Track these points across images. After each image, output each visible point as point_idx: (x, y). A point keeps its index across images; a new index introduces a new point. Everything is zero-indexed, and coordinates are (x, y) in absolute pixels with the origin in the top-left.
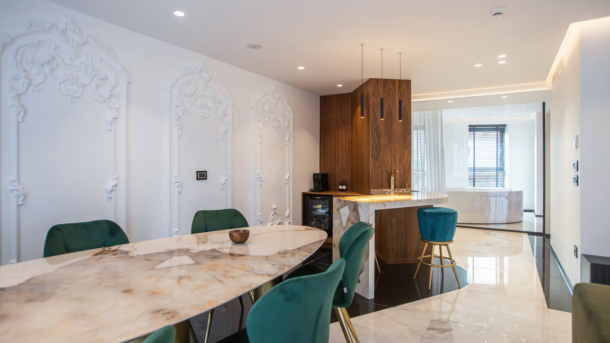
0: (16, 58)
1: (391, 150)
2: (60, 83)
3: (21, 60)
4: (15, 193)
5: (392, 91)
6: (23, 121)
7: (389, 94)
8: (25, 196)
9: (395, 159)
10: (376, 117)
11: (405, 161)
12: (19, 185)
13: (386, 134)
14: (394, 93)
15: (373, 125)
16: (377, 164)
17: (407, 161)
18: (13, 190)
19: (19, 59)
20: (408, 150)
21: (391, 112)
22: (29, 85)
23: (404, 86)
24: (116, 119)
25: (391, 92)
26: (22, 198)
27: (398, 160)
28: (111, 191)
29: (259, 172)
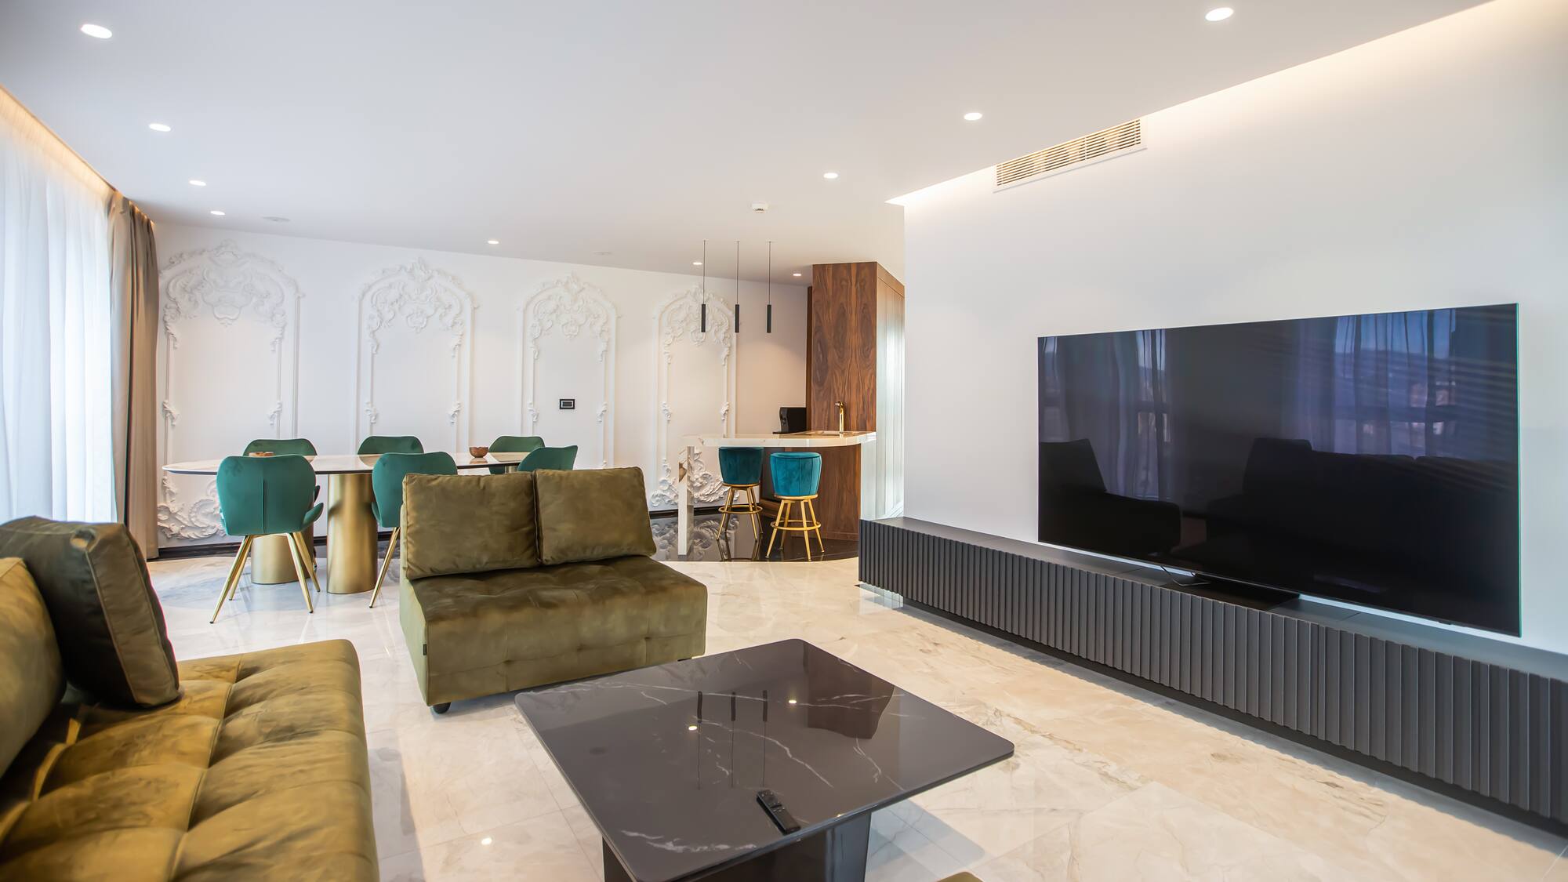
0: (372, 302)
1: (843, 372)
2: (407, 317)
3: (376, 302)
4: (369, 413)
5: (847, 281)
6: (377, 353)
7: (842, 286)
8: (376, 416)
9: (850, 387)
10: (820, 322)
11: (866, 388)
12: (372, 406)
13: (835, 347)
14: (849, 284)
15: (816, 333)
16: (821, 394)
17: (869, 389)
18: (367, 410)
19: (374, 303)
20: (871, 371)
21: (844, 314)
22: (381, 322)
23: (865, 272)
24: (460, 345)
25: (844, 283)
26: (373, 418)
27: (854, 386)
28: (453, 416)
29: (664, 402)
